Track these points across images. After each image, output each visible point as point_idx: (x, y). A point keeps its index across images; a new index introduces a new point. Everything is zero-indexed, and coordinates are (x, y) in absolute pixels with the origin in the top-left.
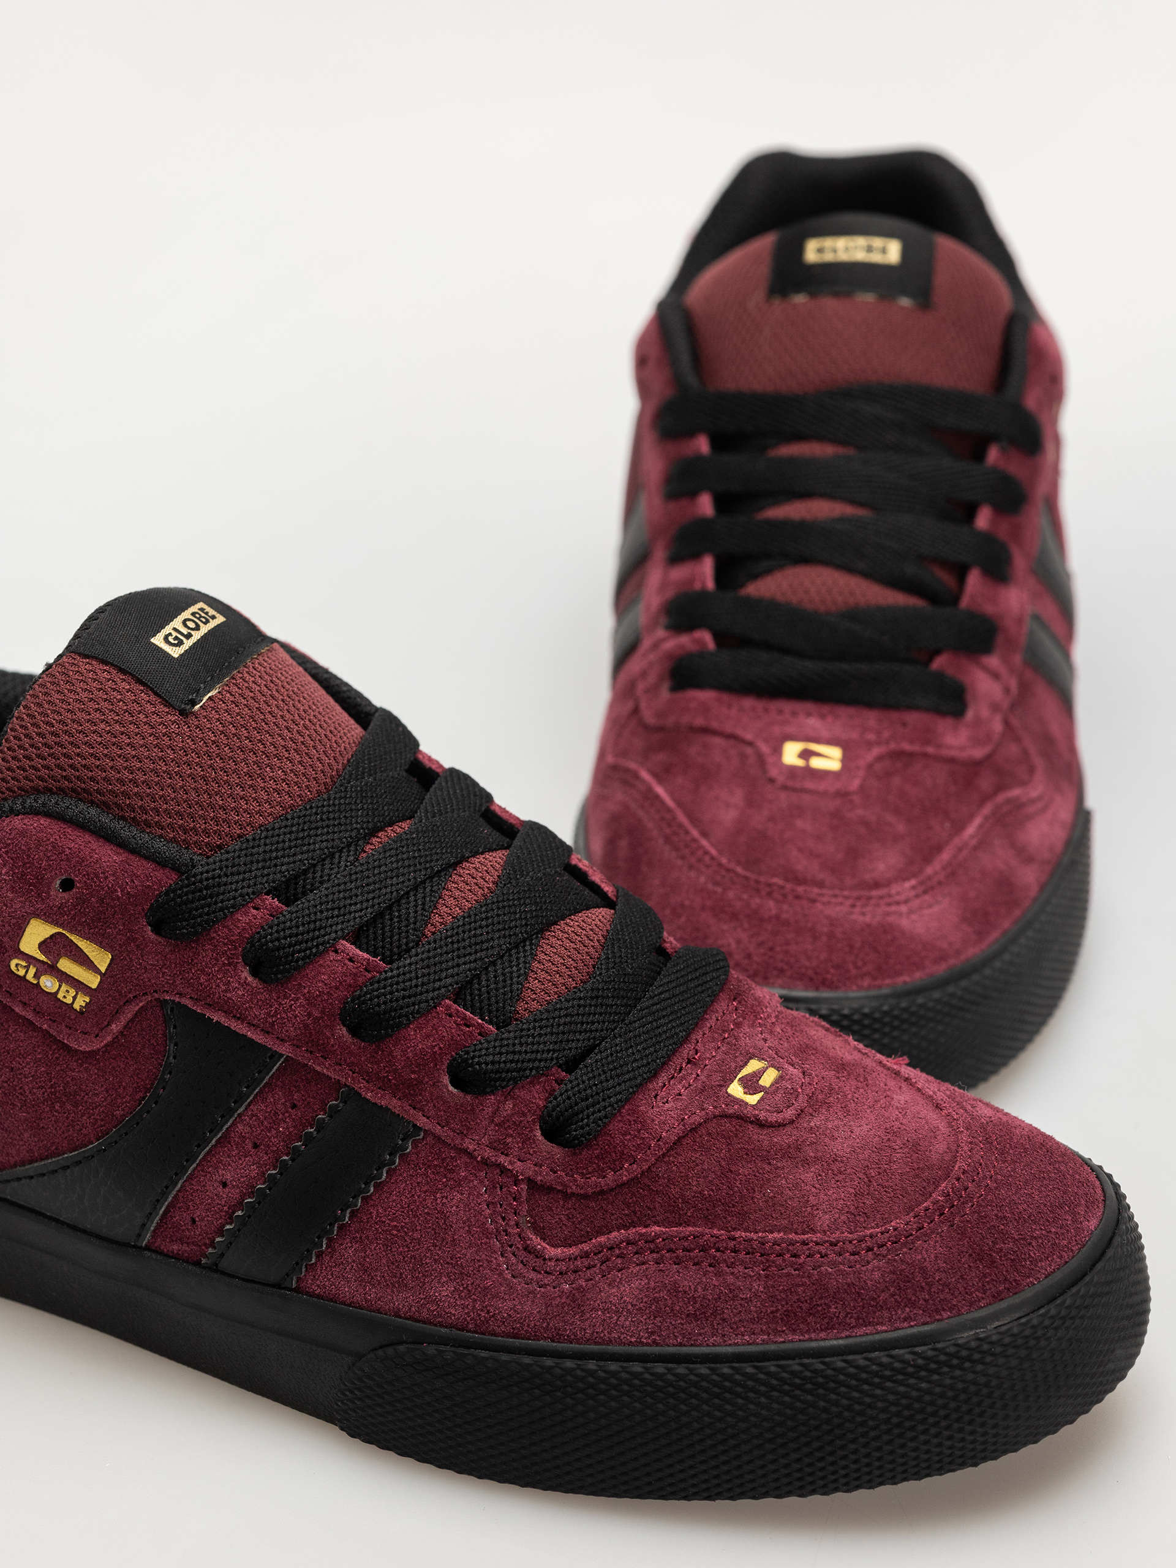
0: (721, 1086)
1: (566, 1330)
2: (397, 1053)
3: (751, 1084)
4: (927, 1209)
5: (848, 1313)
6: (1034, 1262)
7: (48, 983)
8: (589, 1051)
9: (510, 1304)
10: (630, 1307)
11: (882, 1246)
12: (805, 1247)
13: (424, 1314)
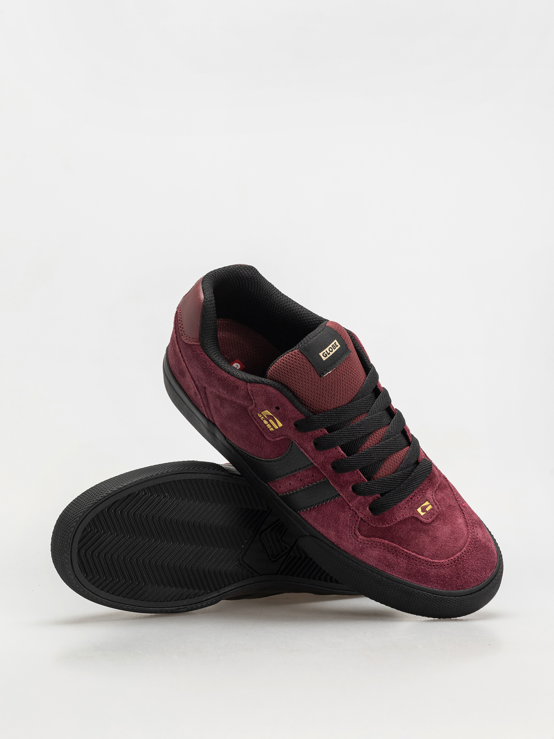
0: (416, 508)
1: (357, 555)
2: (342, 478)
3: (423, 510)
4: (452, 560)
5: (423, 580)
6: (471, 583)
7: (265, 422)
8: (388, 492)
9: (346, 544)
10: (373, 557)
11: (437, 566)
12: (419, 559)
13: (326, 536)
